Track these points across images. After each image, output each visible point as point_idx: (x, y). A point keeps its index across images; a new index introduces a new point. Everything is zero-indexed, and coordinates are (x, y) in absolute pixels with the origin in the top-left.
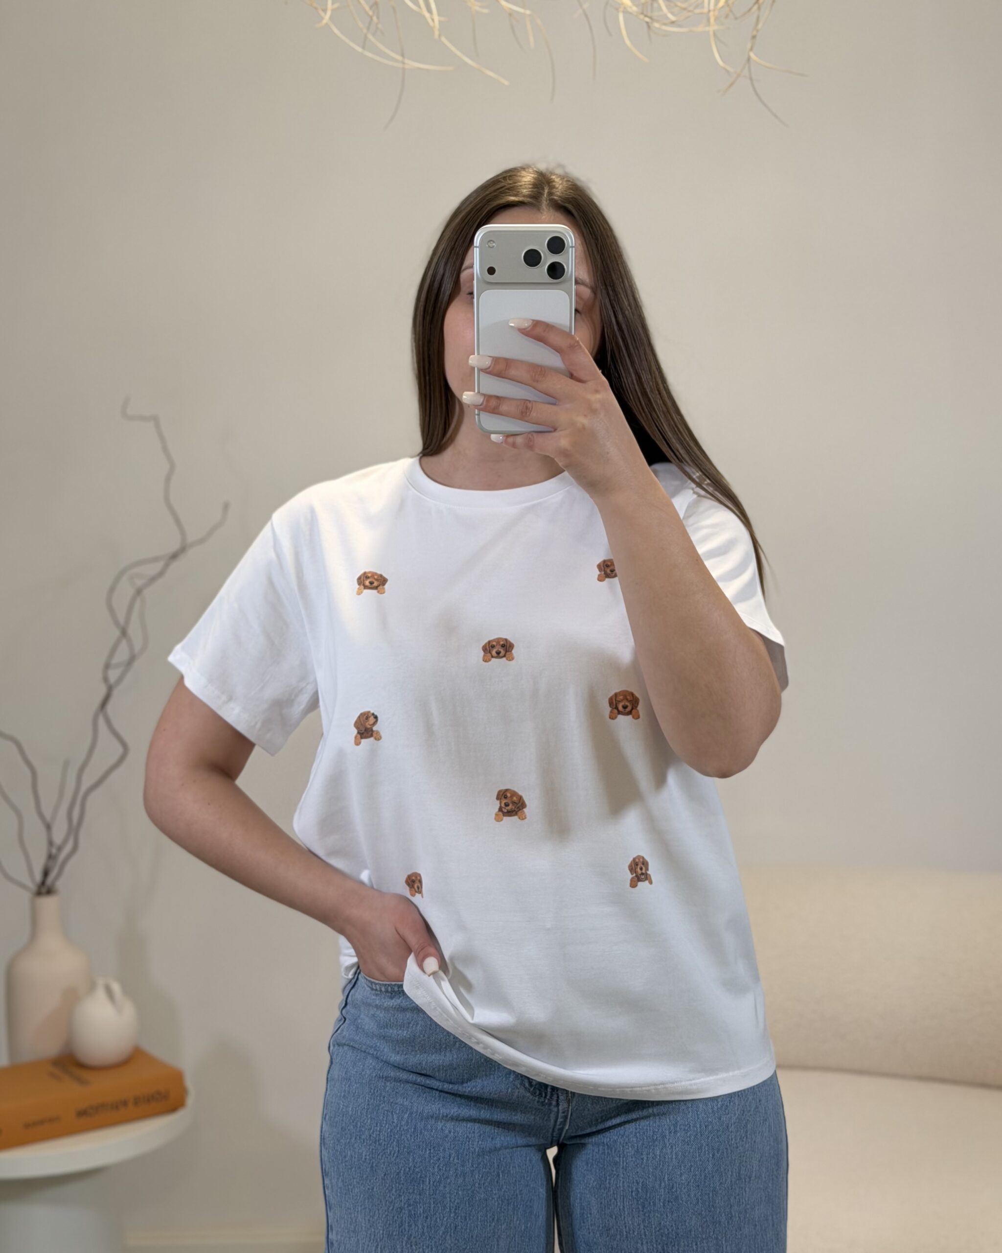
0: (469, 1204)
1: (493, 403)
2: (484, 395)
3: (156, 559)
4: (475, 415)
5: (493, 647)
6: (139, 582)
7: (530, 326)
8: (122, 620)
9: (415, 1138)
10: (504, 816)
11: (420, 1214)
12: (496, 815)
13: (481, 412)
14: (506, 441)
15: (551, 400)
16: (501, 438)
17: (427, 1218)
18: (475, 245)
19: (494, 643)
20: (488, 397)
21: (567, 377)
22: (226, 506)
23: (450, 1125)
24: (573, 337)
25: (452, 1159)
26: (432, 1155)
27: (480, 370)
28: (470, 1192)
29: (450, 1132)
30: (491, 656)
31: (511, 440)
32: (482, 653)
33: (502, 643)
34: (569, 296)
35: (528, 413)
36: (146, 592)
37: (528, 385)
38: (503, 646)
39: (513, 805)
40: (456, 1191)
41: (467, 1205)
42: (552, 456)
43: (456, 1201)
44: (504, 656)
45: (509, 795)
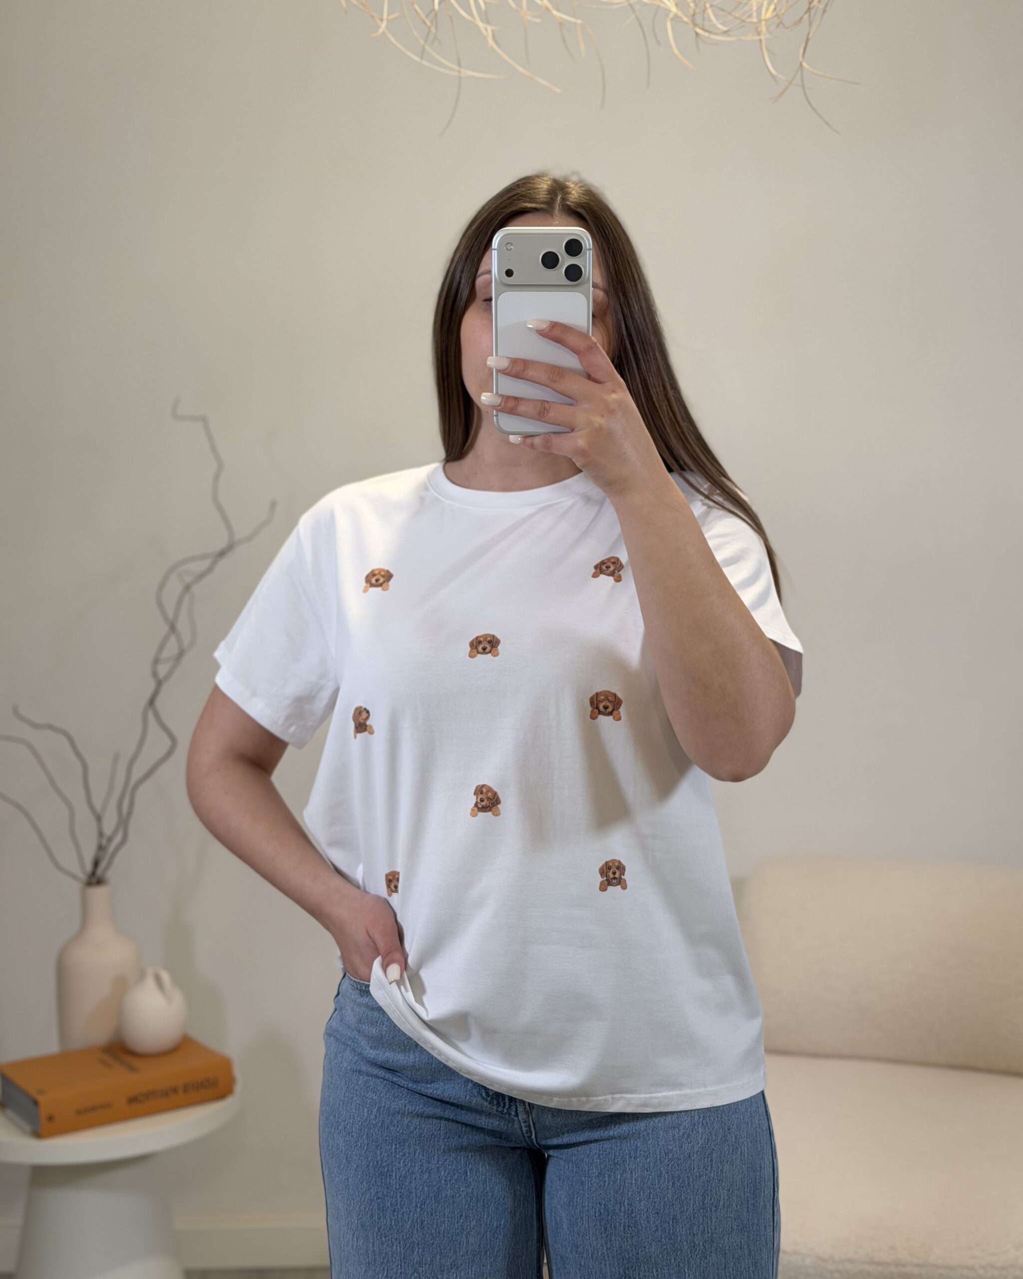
0: (435, 1200)
1: (511, 404)
2: (502, 396)
3: (204, 557)
4: (494, 416)
5: (480, 642)
6: (188, 579)
7: (547, 327)
8: (171, 614)
9: (383, 1133)
10: (479, 811)
11: (388, 1207)
12: (472, 810)
13: (499, 413)
14: (524, 442)
15: (570, 401)
16: (519, 439)
17: (394, 1211)
18: (493, 247)
19: (482, 639)
20: (506, 398)
21: (585, 378)
22: (273, 505)
23: (416, 1121)
24: (589, 338)
25: (417, 1155)
26: (398, 1150)
27: (498, 371)
28: (436, 1188)
29: (415, 1129)
30: (476, 653)
31: (529, 441)
32: (469, 649)
33: (489, 639)
34: (586, 297)
35: (546, 414)
36: (195, 589)
37: (544, 385)
38: (490, 642)
39: (488, 800)
40: (421, 1187)
41: (433, 1201)
42: (570, 457)
43: (422, 1197)
44: (490, 652)
45: (484, 790)
